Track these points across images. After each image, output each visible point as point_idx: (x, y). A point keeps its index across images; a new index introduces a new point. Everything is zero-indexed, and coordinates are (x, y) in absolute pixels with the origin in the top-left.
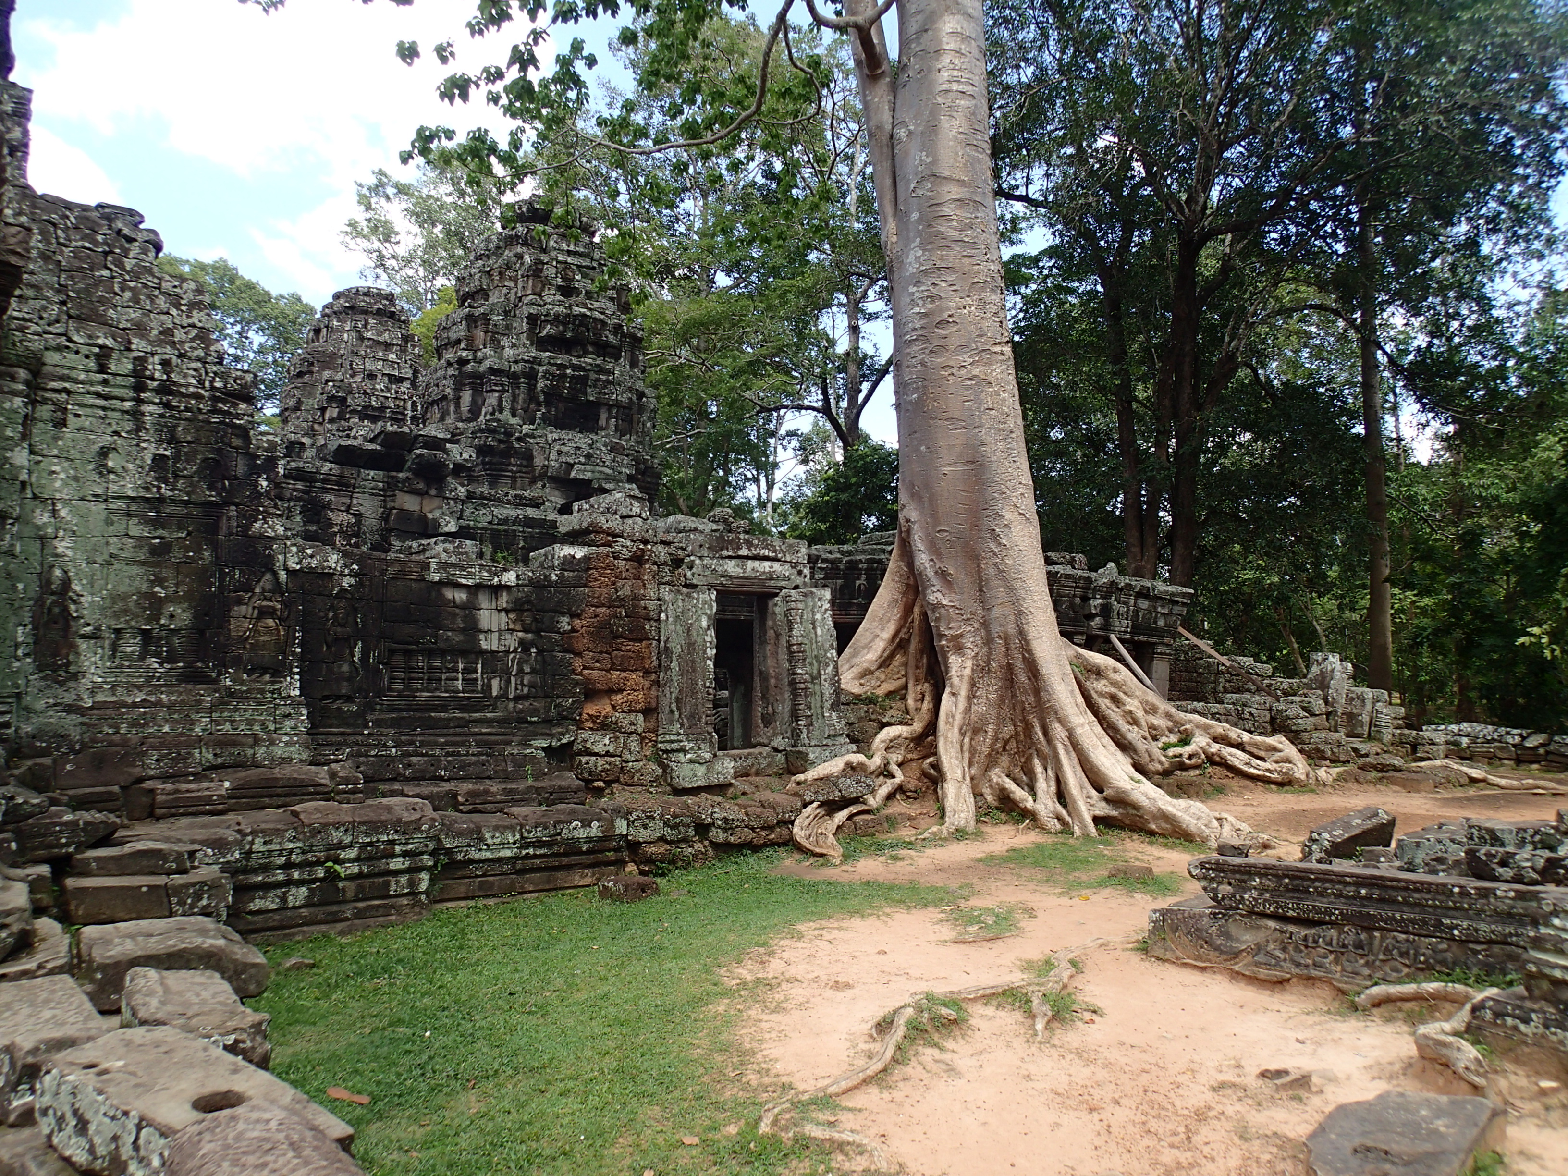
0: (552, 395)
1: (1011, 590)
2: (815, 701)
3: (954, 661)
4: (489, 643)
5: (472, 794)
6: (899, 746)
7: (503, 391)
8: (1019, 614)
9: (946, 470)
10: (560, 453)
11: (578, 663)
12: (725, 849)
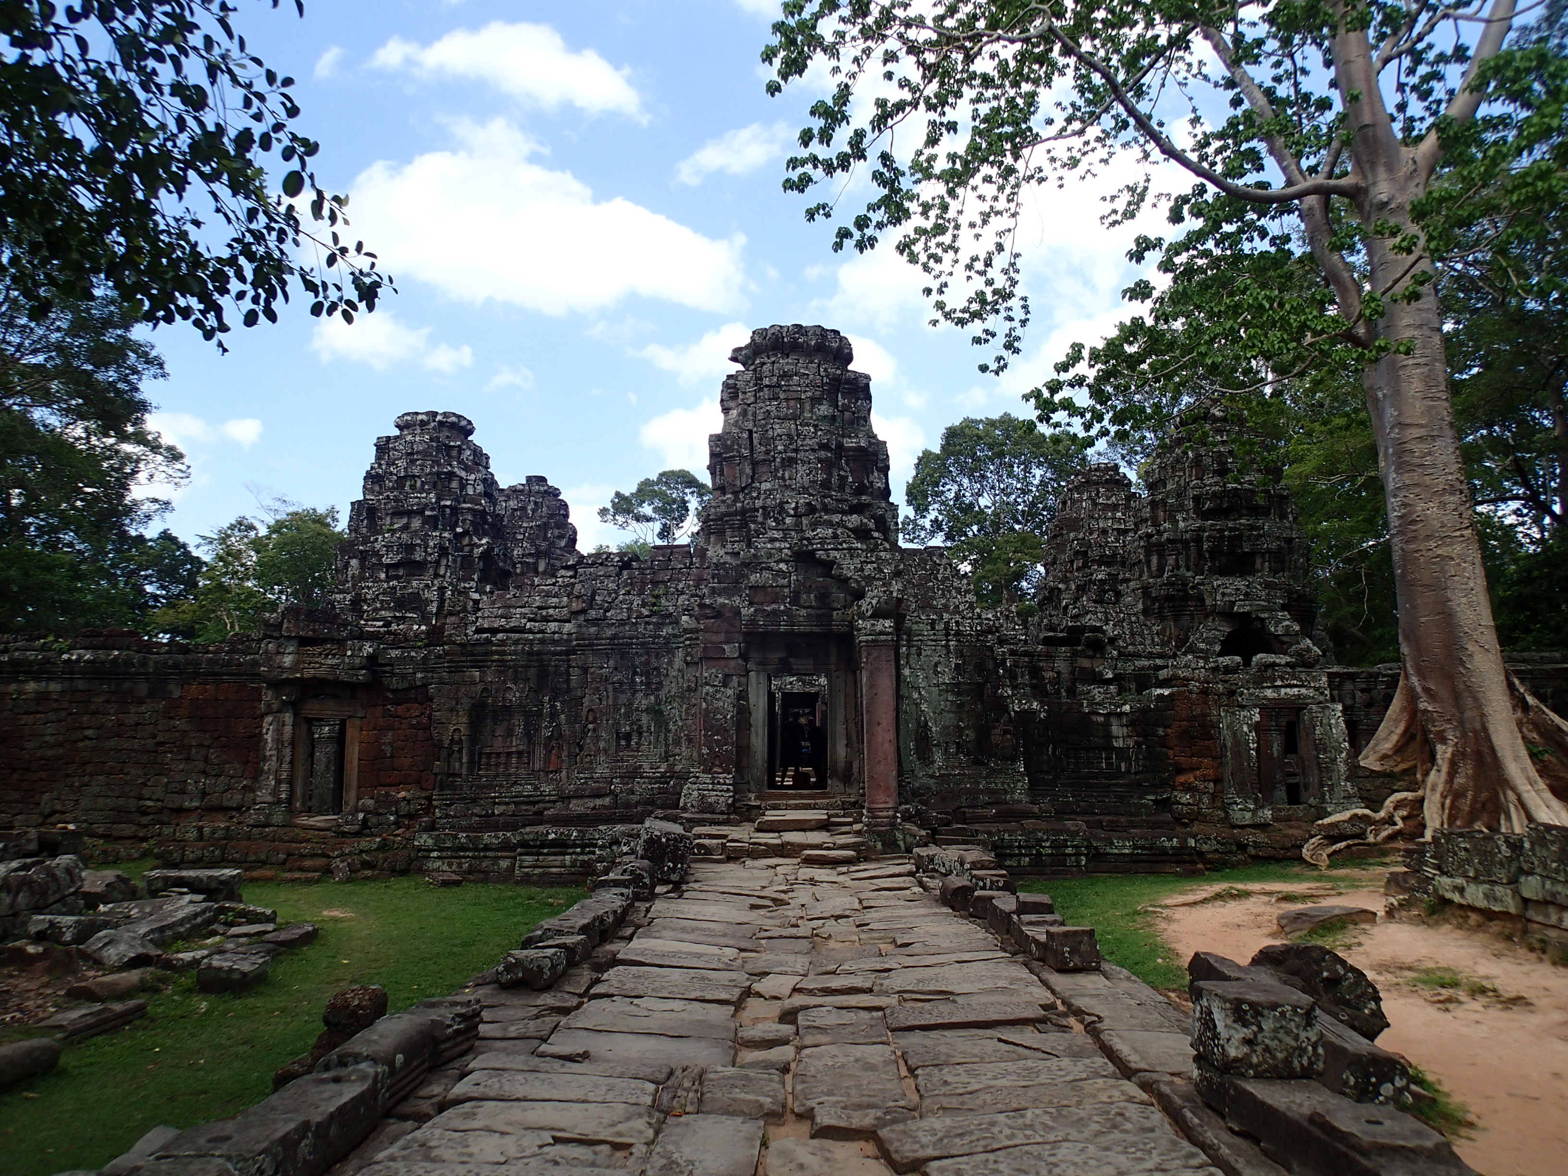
0: (1214, 553)
1: (1476, 699)
2: (1335, 776)
3: (1440, 748)
4: (1118, 744)
5: (1110, 822)
6: (1405, 806)
7: (1179, 554)
8: (1483, 715)
9: (1423, 620)
10: (1223, 594)
11: (1171, 753)
12: (1256, 858)
